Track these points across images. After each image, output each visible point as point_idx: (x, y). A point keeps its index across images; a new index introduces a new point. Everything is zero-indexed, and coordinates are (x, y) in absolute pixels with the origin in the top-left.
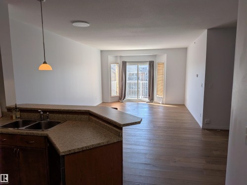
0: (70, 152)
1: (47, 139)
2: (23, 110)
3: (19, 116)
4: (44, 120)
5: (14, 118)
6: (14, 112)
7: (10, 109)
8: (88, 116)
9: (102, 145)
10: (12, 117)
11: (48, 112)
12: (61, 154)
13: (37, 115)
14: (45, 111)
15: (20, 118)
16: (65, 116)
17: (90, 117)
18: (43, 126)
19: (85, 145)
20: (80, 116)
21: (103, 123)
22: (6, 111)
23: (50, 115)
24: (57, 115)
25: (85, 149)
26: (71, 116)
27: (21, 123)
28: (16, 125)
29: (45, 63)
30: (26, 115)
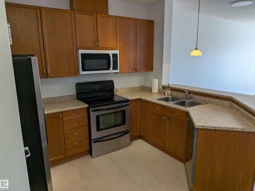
0: (204, 128)
1: (187, 114)
2: (173, 89)
3: (170, 94)
4: (188, 99)
5: (166, 94)
6: (167, 90)
7: (164, 88)
8: (230, 103)
9: (236, 130)
10: (165, 93)
11: (193, 93)
12: (196, 127)
13: (183, 94)
14: (190, 92)
15: (171, 95)
16: (207, 99)
17: (232, 103)
18: (187, 104)
19: (219, 126)
20: (221, 101)
21: (244, 111)
22: (161, 88)
23: (194, 96)
24: (200, 97)
25: (217, 129)
26: (213, 100)
27: (170, 99)
28: (167, 100)
29: (196, 49)
30: (175, 93)
